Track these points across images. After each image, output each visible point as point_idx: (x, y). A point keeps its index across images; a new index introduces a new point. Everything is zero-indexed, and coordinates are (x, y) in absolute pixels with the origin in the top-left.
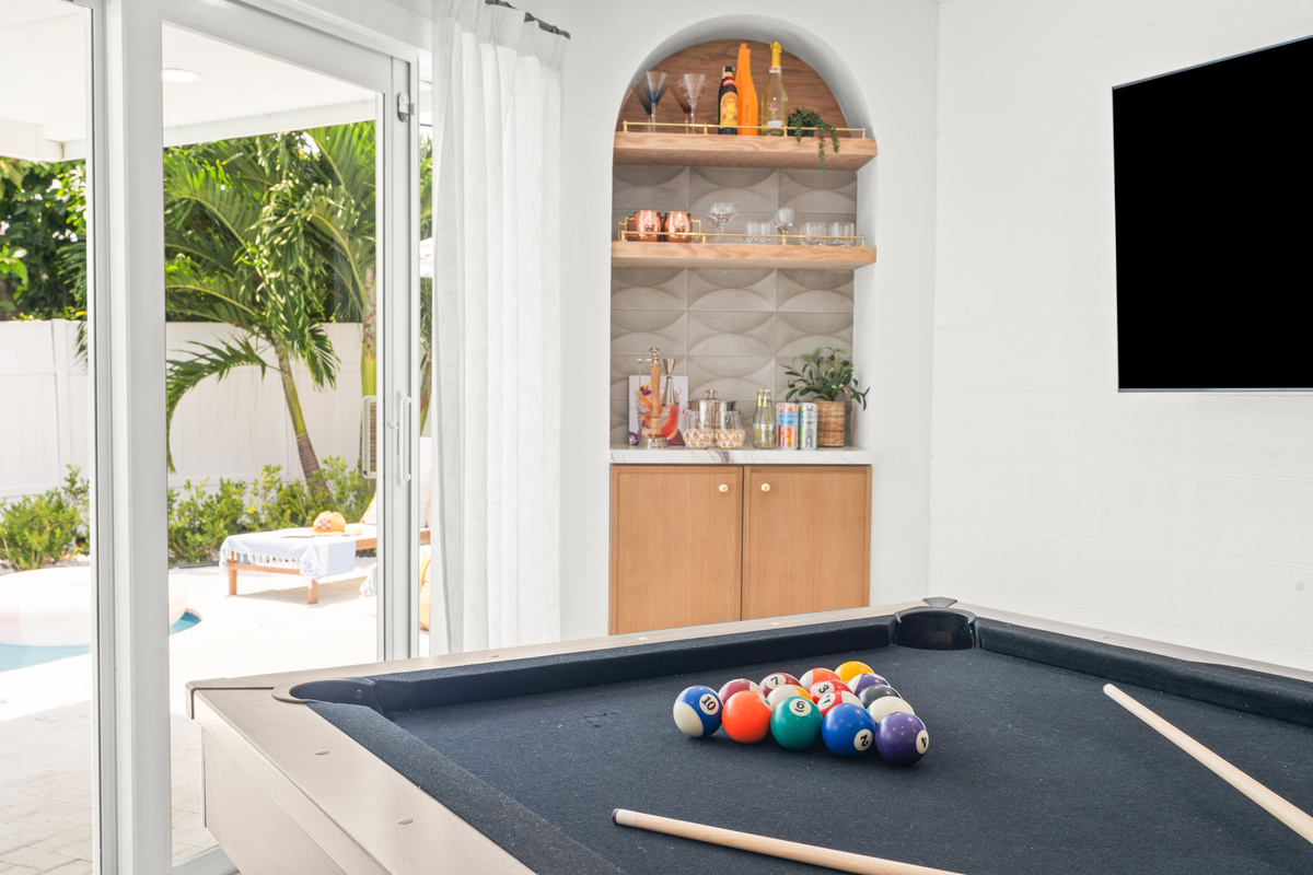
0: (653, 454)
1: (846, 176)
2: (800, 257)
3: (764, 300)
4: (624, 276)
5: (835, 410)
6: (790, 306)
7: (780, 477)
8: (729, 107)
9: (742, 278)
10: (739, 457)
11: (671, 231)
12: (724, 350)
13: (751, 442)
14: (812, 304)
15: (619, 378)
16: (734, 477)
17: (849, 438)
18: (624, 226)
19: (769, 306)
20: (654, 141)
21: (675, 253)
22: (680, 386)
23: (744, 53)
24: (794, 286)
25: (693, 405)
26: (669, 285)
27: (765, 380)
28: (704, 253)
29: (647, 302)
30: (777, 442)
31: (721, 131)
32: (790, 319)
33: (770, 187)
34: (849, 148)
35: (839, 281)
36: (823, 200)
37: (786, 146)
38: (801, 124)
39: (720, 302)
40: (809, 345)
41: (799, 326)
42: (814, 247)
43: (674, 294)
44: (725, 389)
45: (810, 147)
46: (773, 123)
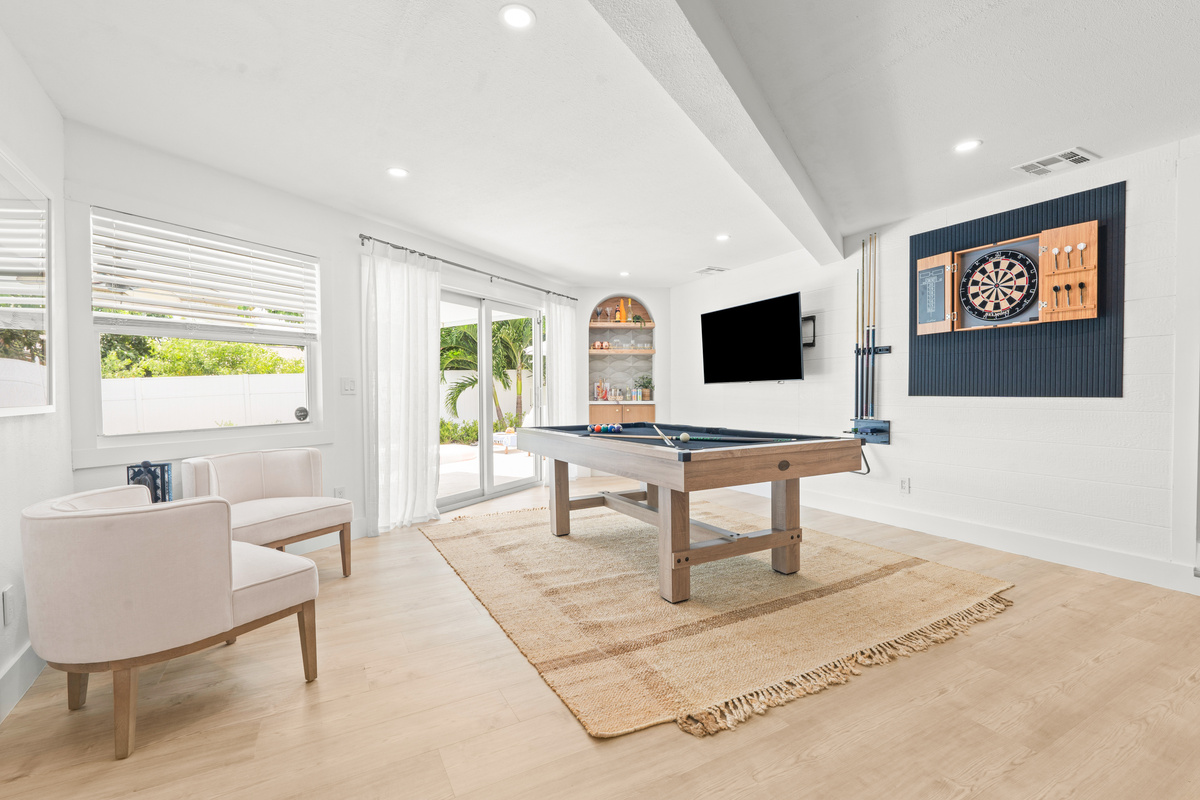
0: (600, 402)
1: (650, 331)
2: (636, 352)
3: (629, 363)
4: (592, 358)
5: (647, 391)
6: (636, 364)
7: (632, 408)
8: (618, 315)
9: (623, 358)
10: (621, 403)
11: (604, 347)
12: (619, 376)
13: (625, 399)
14: (641, 364)
15: (591, 383)
16: (620, 407)
17: (651, 399)
18: (592, 345)
19: (630, 365)
20: (599, 324)
21: (605, 352)
22: (607, 385)
23: (622, 301)
24: (638, 359)
25: (611, 390)
26: (604, 360)
27: (629, 383)
28: (611, 352)
29: (598, 364)
30: (631, 399)
31: (616, 322)
32: (636, 368)
33: (630, 333)
34: (648, 325)
35: (649, 358)
36: (643, 337)
37: (632, 325)
38: (637, 319)
39: (618, 364)
40: (641, 374)
41: (638, 369)
42: (642, 349)
43: (606, 362)
44: (619, 386)
45: (638, 325)
46: (629, 319)
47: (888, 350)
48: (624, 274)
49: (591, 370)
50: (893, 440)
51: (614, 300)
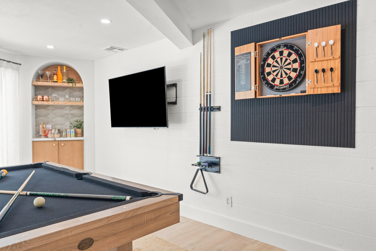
0: (43, 139)
1: (82, 89)
2: (70, 104)
3: (66, 111)
4: (37, 107)
5: (79, 131)
6: (72, 112)
7: (66, 142)
8: (55, 77)
9: (62, 107)
10: (57, 139)
11: (44, 99)
12: (59, 120)
13: (61, 136)
14: (76, 111)
15: (37, 125)
16: (57, 143)
17: (82, 136)
18: (35, 98)
19: (68, 112)
20: (40, 83)
21: (45, 103)
22: (49, 126)
23: (59, 68)
24: (72, 108)
25: (51, 130)
26: (47, 108)
27: (66, 125)
28: (50, 103)
29: (42, 112)
30: (66, 136)
31: (54, 82)
32: (72, 114)
33: (67, 91)
34: (78, 85)
35: (81, 108)
36: (77, 93)
37: (66, 85)
38: (70, 81)
39: (58, 111)
40: (76, 119)
41: (73, 115)
42: (76, 102)
43: (49, 110)
44: (59, 127)
45: (71, 85)
46: (64, 81)
47: (219, 109)
48: (50, 47)
49: (37, 116)
50: (222, 170)
51: (53, 67)
